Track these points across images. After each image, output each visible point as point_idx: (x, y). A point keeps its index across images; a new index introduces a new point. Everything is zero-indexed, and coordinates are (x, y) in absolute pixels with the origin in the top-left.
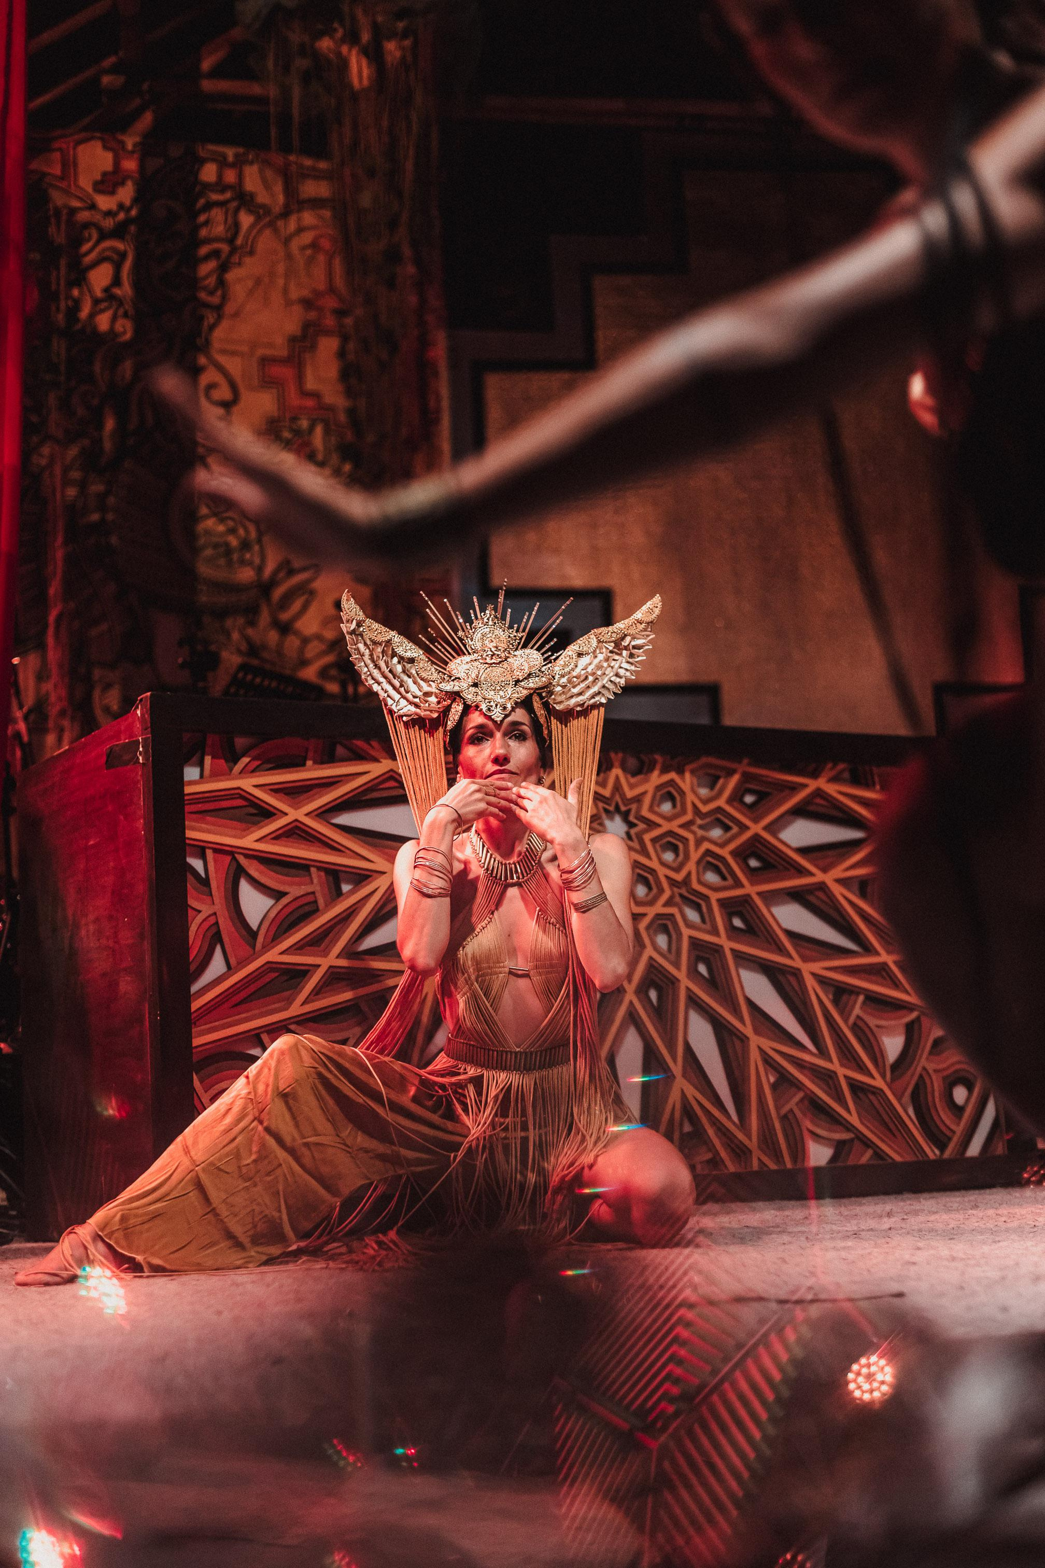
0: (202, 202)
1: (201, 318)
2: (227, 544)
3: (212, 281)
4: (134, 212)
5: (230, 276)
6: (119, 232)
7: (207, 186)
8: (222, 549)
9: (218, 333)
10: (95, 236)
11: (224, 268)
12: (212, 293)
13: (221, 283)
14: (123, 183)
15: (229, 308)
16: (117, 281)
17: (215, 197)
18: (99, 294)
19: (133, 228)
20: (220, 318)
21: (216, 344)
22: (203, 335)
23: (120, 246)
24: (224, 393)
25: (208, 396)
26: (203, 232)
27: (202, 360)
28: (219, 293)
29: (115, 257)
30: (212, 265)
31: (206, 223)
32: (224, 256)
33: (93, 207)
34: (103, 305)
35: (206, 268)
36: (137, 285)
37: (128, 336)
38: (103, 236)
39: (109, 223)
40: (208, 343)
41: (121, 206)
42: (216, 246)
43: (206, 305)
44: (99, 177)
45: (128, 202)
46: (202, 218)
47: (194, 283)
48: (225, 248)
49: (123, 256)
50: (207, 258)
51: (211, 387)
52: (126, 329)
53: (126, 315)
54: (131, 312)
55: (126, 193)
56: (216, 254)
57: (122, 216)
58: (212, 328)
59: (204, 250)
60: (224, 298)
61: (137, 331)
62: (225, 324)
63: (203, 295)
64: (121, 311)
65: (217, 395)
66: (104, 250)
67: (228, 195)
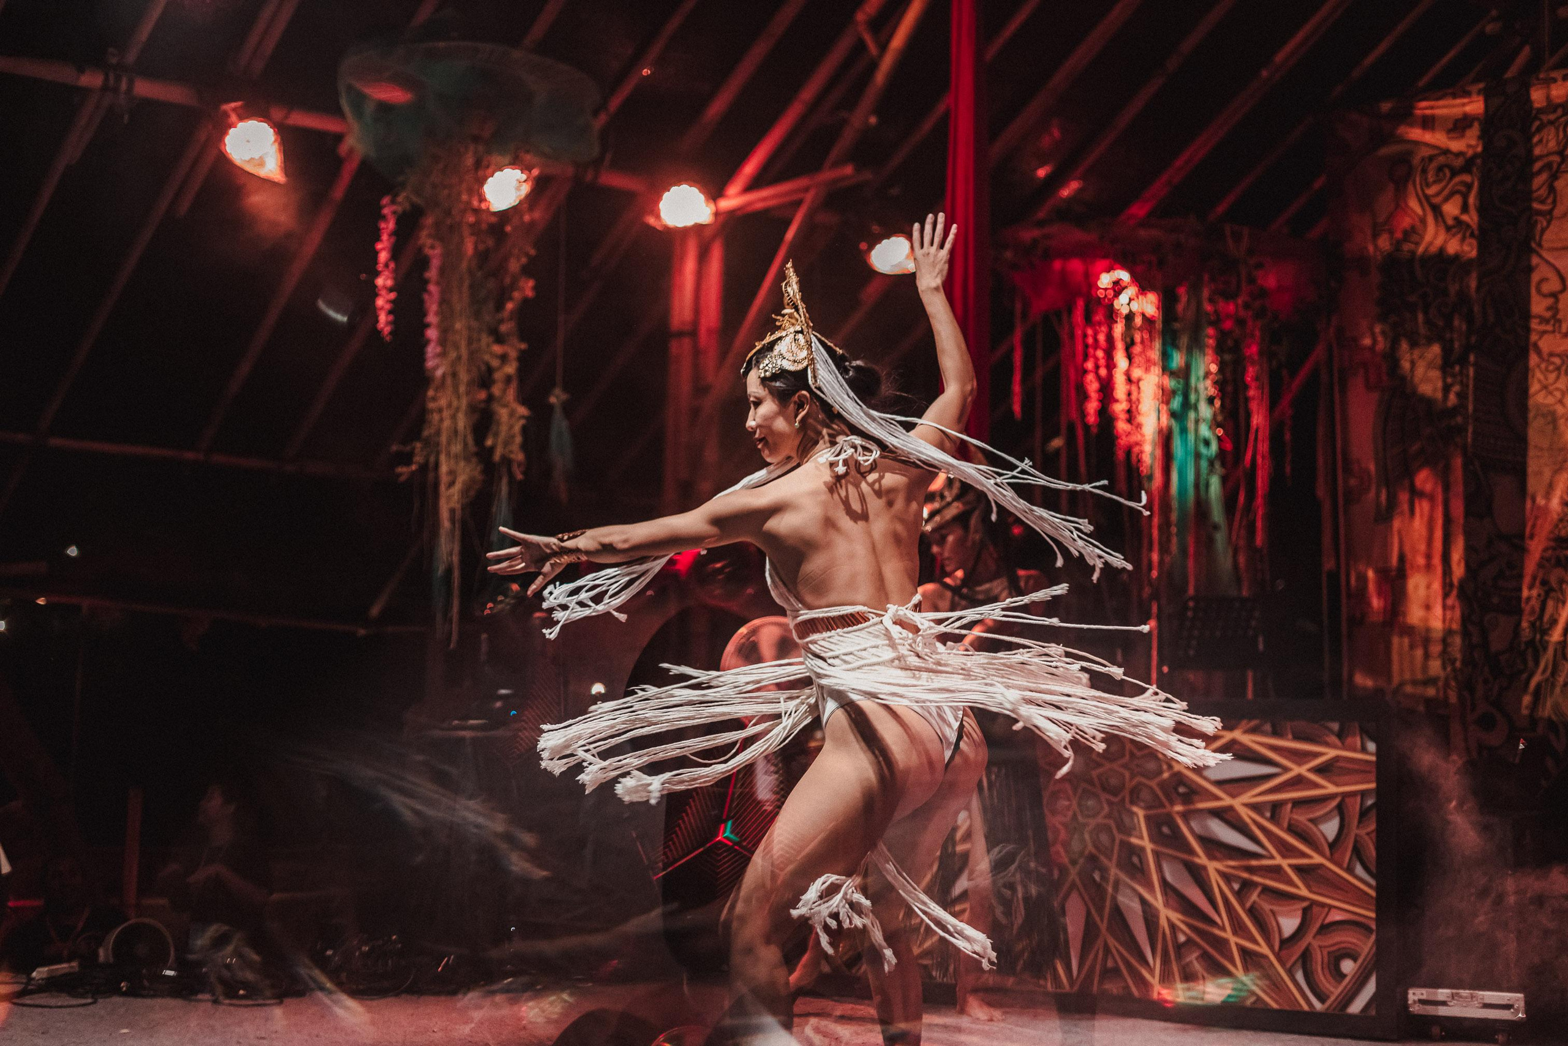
0: (1537, 123)
1: (1536, 222)
2: (1553, 414)
3: (1543, 192)
4: (1479, 149)
5: (1559, 184)
6: (1467, 166)
7: (1541, 111)
8: (1549, 418)
9: (1547, 236)
10: (1448, 174)
11: (1554, 177)
12: (1543, 202)
13: (1552, 189)
14: (1470, 126)
15: (1557, 212)
16: (1465, 208)
17: (1545, 118)
18: (1450, 222)
19: (1479, 161)
20: (1549, 223)
21: (1545, 244)
22: (1537, 238)
23: (1467, 178)
24: (1554, 285)
25: (1539, 291)
26: (1537, 151)
27: (1535, 260)
28: (1550, 200)
29: (1463, 189)
30: (1544, 176)
31: (1541, 141)
32: (1555, 166)
33: (1446, 152)
34: (1454, 230)
35: (1538, 181)
36: (1482, 210)
37: (1474, 254)
38: (1454, 173)
39: (1459, 162)
40: (1540, 245)
41: (1469, 146)
42: (1546, 160)
43: (1540, 213)
44: (1451, 126)
45: (1473, 142)
46: (1535, 139)
47: (1528, 196)
48: (1556, 159)
49: (1469, 187)
50: (1540, 172)
51: (1543, 280)
52: (1470, 250)
53: (1472, 235)
54: (1476, 232)
55: (1474, 132)
56: (1548, 166)
57: (1470, 153)
58: (1543, 231)
59: (1538, 166)
60: (1554, 202)
61: (1482, 248)
62: (1555, 224)
63: (1536, 206)
64: (1468, 234)
65: (1546, 288)
66: (1457, 184)
67: (1560, 112)
